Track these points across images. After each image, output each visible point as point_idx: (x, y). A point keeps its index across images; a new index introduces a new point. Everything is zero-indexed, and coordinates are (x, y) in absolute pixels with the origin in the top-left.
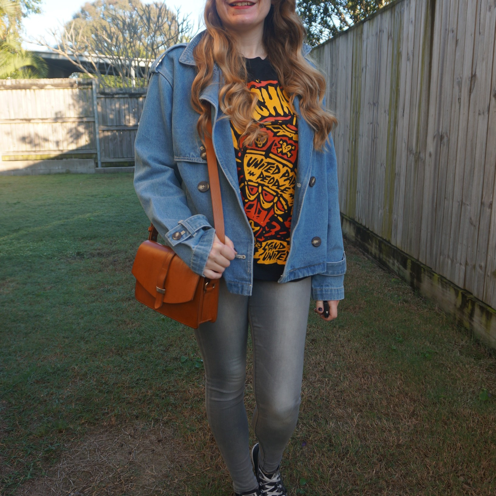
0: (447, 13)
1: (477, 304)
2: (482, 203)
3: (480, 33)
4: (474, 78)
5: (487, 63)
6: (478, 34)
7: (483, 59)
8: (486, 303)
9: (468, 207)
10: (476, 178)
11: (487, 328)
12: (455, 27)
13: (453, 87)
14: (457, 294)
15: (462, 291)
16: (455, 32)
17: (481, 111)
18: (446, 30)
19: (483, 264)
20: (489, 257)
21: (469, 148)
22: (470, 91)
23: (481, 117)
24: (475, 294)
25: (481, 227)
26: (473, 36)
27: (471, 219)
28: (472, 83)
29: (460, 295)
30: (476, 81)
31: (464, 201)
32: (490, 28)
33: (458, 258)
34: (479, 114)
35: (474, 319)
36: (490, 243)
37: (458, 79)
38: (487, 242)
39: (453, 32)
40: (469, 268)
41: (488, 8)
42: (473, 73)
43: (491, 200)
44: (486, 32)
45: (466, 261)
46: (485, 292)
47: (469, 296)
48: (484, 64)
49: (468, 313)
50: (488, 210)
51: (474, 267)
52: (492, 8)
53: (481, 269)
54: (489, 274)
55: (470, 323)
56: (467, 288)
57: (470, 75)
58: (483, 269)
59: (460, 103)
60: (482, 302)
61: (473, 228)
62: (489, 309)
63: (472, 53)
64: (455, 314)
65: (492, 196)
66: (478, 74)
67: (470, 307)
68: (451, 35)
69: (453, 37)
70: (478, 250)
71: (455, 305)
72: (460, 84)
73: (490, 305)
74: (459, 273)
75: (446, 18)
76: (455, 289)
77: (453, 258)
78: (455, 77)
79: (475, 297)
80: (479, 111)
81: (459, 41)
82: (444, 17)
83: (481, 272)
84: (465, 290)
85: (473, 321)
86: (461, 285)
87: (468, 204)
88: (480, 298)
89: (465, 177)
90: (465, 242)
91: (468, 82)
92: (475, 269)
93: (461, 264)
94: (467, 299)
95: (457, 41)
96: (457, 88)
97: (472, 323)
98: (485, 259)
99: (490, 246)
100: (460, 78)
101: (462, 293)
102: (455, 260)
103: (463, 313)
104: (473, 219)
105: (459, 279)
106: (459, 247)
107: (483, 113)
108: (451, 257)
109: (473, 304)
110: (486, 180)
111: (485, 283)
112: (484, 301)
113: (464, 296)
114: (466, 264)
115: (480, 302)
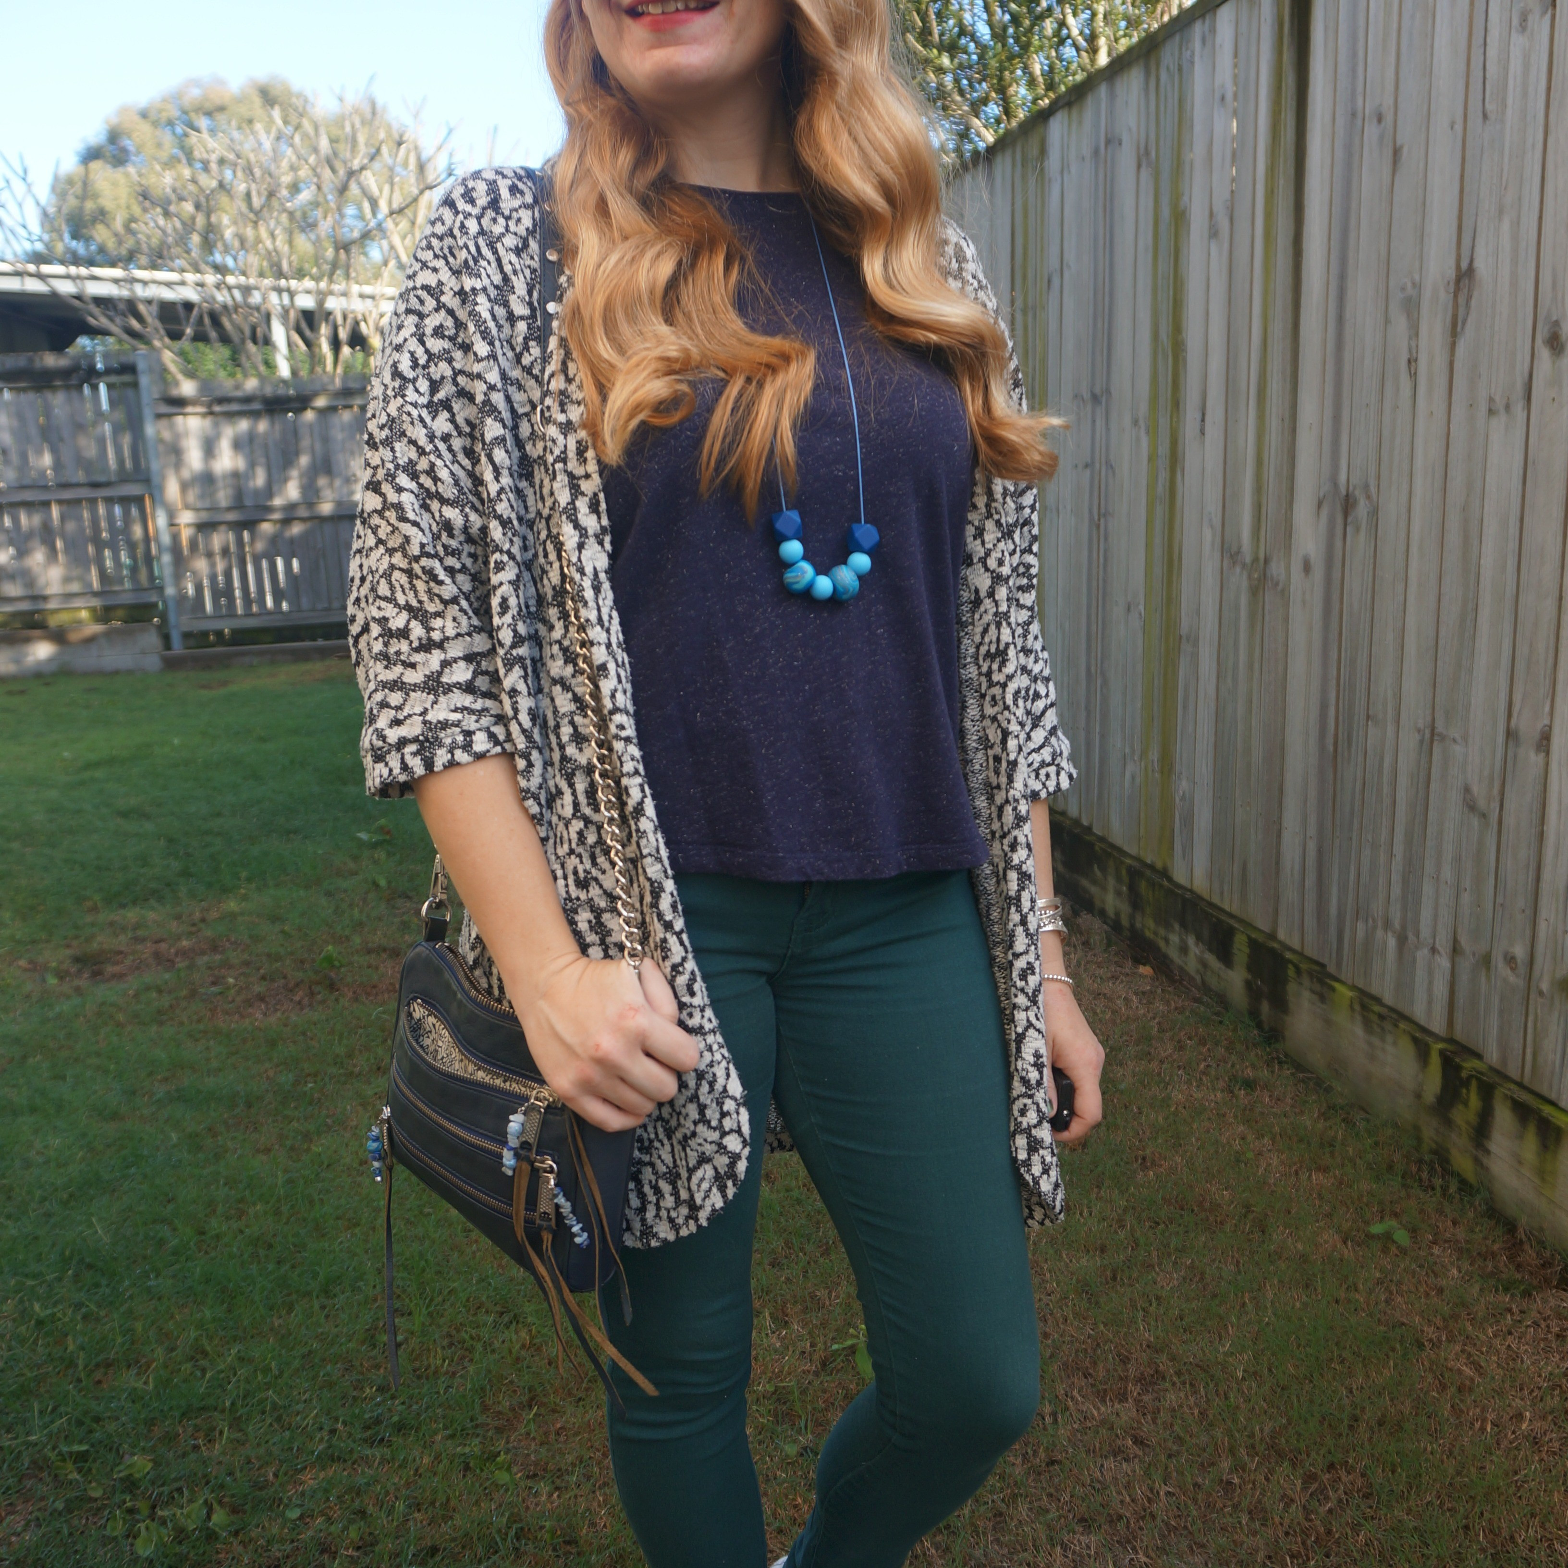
0: (1354, 55)
1: (1498, 1093)
2: (1511, 735)
3: (1485, 116)
4: (1465, 281)
6: (1480, 120)
7: (1501, 211)
8: (1537, 1089)
9: (1458, 749)
10: (1483, 643)
11: (1543, 1179)
12: (1389, 100)
13: (1387, 320)
14: (1423, 1053)
15: (1440, 1046)
16: (1389, 119)
17: (1498, 399)
18: (1354, 114)
19: (1519, 951)
20: (1543, 928)
21: (1455, 538)
22: (1454, 331)
23: (1498, 423)
24: (1493, 1056)
25: (1510, 821)
26: (1459, 127)
27: (1467, 790)
28: (1461, 301)
29: (1435, 1061)
30: (1475, 294)
31: (1440, 727)
32: (1525, 94)
33: (1425, 931)
34: (1491, 412)
35: (1493, 1147)
36: (1546, 875)
37: (1403, 289)
38: (1532, 874)
39: (1380, 120)
40: (1465, 965)
41: (1516, 21)
42: (1465, 265)
43: (1547, 722)
44: (1509, 112)
45: (1455, 941)
46: (1529, 1051)
47: (1470, 1065)
48: (1506, 226)
49: (1468, 1123)
50: (1535, 759)
51: (1486, 961)
52: (1531, 17)
53: (1512, 969)
54: (1545, 986)
55: (1477, 1161)
56: (1459, 1035)
57: (1452, 272)
58: (1522, 969)
59: (1414, 375)
60: (1520, 1085)
61: (1475, 822)
62: (1547, 1110)
64: (1417, 1128)
65: (1547, 709)
66: (1480, 265)
67: (1475, 1101)
68: (1372, 131)
69: (1382, 137)
70: (1500, 900)
71: (1418, 1096)
72: (1411, 306)
73: (1553, 1096)
74: (1430, 983)
76: (1415, 1040)
77: (1404, 927)
78: (1392, 282)
79: (1491, 1068)
80: (1491, 399)
81: (1405, 151)
83: (1512, 978)
84: (1451, 1041)
85: (1488, 1152)
86: (1438, 1025)
87: (1457, 736)
88: (1514, 1073)
89: (1441, 642)
90: (1447, 873)
91: (1445, 299)
92: (1488, 969)
93: (1433, 950)
94: (1464, 1074)
95: (1396, 152)
96: (1400, 324)
97: (1485, 1161)
98: (1528, 932)
99: (1545, 886)
100: (1414, 285)
101: (1442, 1053)
102: (1411, 937)
103: (1448, 1122)
104: (1475, 789)
105: (1430, 1002)
106: (1428, 889)
107: (1508, 407)
108: (1397, 925)
109: (1487, 1092)
110: (1523, 650)
111: (1531, 1018)
112: (1526, 1081)
113: (1449, 1065)
114: (1456, 950)
115: (1512, 1086)
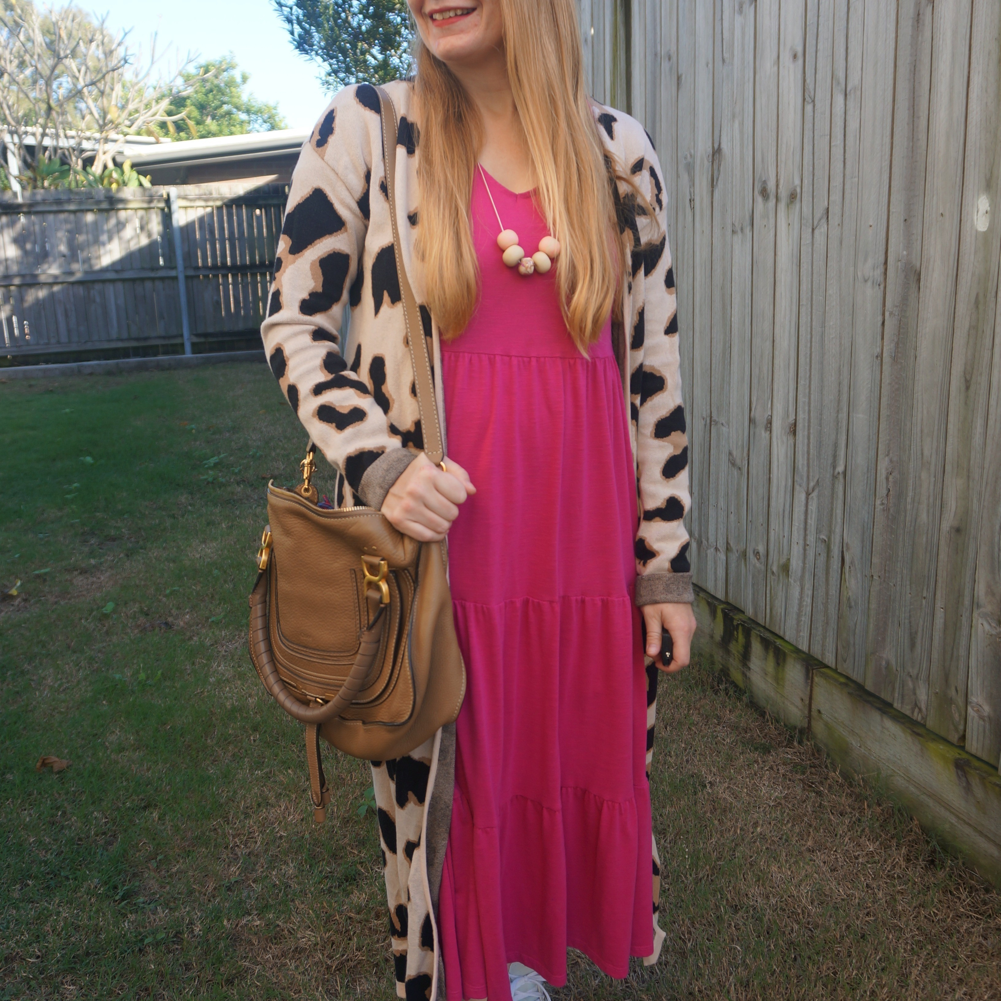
0: (654, 20)
1: (754, 633)
2: (751, 421)
3: (723, 61)
4: (717, 156)
5: (742, 124)
6: (721, 63)
7: (734, 116)
8: (773, 629)
9: (724, 429)
10: (735, 368)
11: (778, 683)
12: (673, 48)
13: (678, 176)
14: (713, 613)
15: (722, 606)
16: (674, 58)
17: (736, 224)
18: (656, 55)
19: (761, 549)
20: (772, 533)
21: (717, 305)
22: (713, 185)
23: (738, 238)
24: (750, 612)
25: (753, 471)
26: (710, 66)
27: (730, 454)
28: (715, 167)
29: (720, 615)
30: (722, 163)
31: (715, 417)
32: (743, 50)
33: (712, 539)
34: (734, 232)
35: (752, 666)
36: (773, 504)
37: (686, 158)
38: (766, 503)
39: (669, 59)
40: (734, 557)
41: (737, 8)
42: (716, 146)
43: (770, 413)
44: (736, 58)
45: (728, 543)
46: (768, 607)
47: (737, 618)
48: (736, 125)
49: (738, 652)
50: (765, 435)
51: (744, 554)
52: (744, 6)
53: (758, 559)
54: (775, 569)
55: (744, 675)
56: (731, 600)
57: (710, 151)
58: (763, 559)
59: (693, 209)
60: (764, 627)
61: (735, 472)
62: (778, 642)
63: (711, 103)
64: (712, 656)
65: (769, 405)
66: (724, 146)
67: (741, 638)
68: (665, 65)
69: (671, 69)
70: (750, 518)
71: (712, 637)
72: (690, 168)
73: (781, 634)
74: (716, 569)
75: (655, 29)
76: (709, 604)
77: (700, 536)
78: (679, 155)
79: (750, 619)
80: (733, 225)
81: (683, 77)
82: (649, 27)
83: (758, 565)
84: (727, 603)
85: (749, 669)
86: (720, 595)
87: (724, 422)
88: (761, 621)
89: (713, 366)
90: (722, 503)
91: (707, 164)
92: (745, 559)
93: (716, 549)
94: (735, 623)
95: (679, 78)
96: (685, 177)
97: (748, 674)
98: (765, 537)
99: (772, 510)
100: (691, 155)
101: (723, 611)
102: (704, 542)
103: (728, 652)
104: (734, 453)
105: (716, 580)
106: (712, 512)
107: (742, 229)
108: (697, 535)
109: (747, 633)
110: (756, 371)
111: (768, 588)
112: (767, 626)
113: (727, 619)
114: (728, 549)
115: (762, 629)
